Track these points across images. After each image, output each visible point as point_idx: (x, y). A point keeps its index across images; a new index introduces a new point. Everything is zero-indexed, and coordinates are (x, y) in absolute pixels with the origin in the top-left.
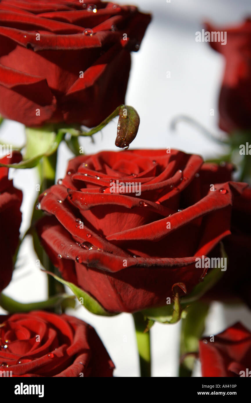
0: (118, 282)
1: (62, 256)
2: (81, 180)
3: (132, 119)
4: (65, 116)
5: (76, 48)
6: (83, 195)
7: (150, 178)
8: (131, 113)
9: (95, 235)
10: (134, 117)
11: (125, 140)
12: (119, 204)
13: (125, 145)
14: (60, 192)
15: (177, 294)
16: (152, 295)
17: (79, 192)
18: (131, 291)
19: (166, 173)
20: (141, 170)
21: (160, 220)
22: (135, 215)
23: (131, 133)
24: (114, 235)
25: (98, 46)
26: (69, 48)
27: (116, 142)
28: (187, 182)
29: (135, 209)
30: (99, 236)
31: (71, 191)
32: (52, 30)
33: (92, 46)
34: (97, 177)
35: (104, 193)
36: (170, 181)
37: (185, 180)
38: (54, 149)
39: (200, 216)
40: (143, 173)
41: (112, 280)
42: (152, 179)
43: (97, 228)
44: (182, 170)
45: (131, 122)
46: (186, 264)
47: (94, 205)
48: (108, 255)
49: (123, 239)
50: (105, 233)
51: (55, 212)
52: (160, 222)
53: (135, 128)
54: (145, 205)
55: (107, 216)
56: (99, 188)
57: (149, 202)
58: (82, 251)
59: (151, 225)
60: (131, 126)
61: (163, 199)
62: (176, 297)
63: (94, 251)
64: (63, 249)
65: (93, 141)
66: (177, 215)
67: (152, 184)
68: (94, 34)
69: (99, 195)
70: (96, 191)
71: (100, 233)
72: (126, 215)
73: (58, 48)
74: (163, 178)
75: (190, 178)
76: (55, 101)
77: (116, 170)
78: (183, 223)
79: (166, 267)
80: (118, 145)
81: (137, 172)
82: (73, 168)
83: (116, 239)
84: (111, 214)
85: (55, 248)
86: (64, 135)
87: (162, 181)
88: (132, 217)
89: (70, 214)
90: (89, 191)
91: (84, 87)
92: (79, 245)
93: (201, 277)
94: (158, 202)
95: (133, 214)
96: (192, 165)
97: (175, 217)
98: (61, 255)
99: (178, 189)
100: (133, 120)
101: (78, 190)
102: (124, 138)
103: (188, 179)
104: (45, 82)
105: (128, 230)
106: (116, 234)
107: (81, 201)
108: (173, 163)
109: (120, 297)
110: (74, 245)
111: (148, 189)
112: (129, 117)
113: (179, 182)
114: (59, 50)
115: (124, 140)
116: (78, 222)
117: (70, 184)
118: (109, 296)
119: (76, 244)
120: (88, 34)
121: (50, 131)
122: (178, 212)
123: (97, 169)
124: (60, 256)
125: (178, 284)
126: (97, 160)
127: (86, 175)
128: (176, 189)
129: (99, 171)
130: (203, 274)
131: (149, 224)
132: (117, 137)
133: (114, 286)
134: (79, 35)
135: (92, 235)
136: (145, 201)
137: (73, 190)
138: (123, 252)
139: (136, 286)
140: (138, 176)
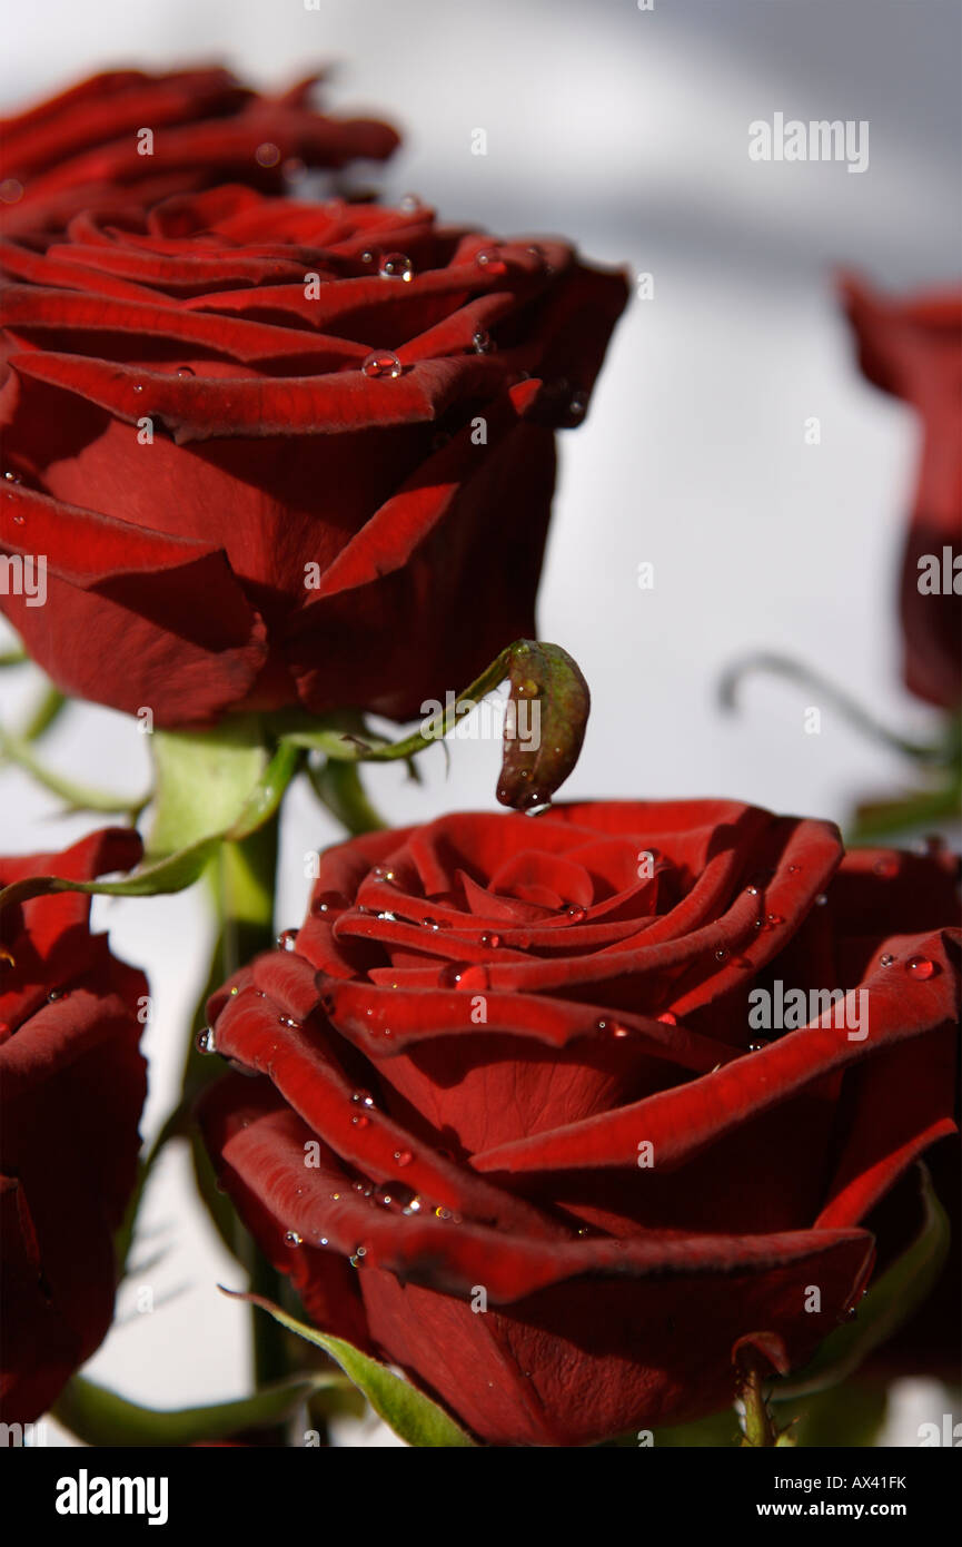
0: (523, 1331)
1: (300, 1237)
2: (367, 936)
3: (560, 698)
4: (303, 685)
5: (336, 428)
6: (377, 1000)
7: (637, 922)
8: (556, 674)
9: (427, 1154)
10: (566, 690)
11: (536, 781)
12: (517, 1030)
13: (535, 797)
14: (289, 983)
15: (753, 1374)
16: (654, 1378)
17: (361, 985)
18: (572, 1367)
19: (696, 899)
20: (603, 890)
21: (679, 1089)
22: (583, 1069)
23: (556, 753)
24: (499, 1151)
25: (423, 418)
26: (311, 429)
27: (500, 789)
28: (779, 932)
29: (579, 1049)
30: (443, 1155)
31: (329, 982)
32: (244, 358)
33: (398, 419)
34: (431, 922)
35: (458, 989)
36: (711, 931)
37: (773, 927)
38: (263, 810)
39: (834, 1068)
40: (610, 904)
41: (500, 1324)
42: (646, 926)
43: (436, 1122)
44: (762, 888)
45: (558, 711)
46: (783, 1259)
47: (418, 1036)
48: (479, 1233)
49: (537, 1166)
50: (467, 1143)
51: (270, 1064)
52: (678, 1095)
53: (571, 733)
54: (621, 1033)
55: (473, 1076)
56: (439, 968)
57: (633, 1019)
58: (376, 1220)
59: (643, 1107)
60: (557, 726)
61: (685, 1005)
62: (749, 1385)
63: (422, 1221)
64: (305, 1208)
65: (414, 774)
66: (746, 1064)
67: (645, 949)
68: (406, 370)
69: (441, 997)
70: (425, 979)
71: (447, 1143)
72: (545, 1069)
73: (266, 429)
74: (684, 924)
75: (790, 918)
76: (260, 631)
77: (506, 893)
78: (767, 1097)
79: (706, 1276)
80: (508, 798)
81: (585, 899)
82: (337, 885)
83: (506, 1166)
84: (489, 1068)
85: (274, 1204)
86: (303, 754)
87: (683, 934)
88: (571, 1078)
89: (329, 1073)
90: (400, 979)
91: (372, 576)
92: (367, 1194)
93: (845, 1307)
94: (667, 1018)
95: (573, 1068)
96: (798, 865)
97: (734, 1074)
98: (297, 1232)
99: (747, 964)
100: (563, 701)
101: (355, 979)
102: (531, 771)
103: (783, 921)
104: (220, 558)
105: (556, 1131)
106: (512, 1145)
107: (369, 1021)
108: (726, 858)
109: (531, 1390)
110: (349, 1196)
111: (631, 968)
112: (548, 691)
113: (748, 936)
114: (270, 438)
115: (531, 779)
116: (361, 1102)
117: (329, 953)
118: (491, 1385)
119: (355, 1191)
120: (383, 371)
121: (249, 742)
122: (749, 1051)
123: (428, 892)
124: (295, 1236)
125: (753, 1337)
126: (430, 852)
127: (388, 916)
128: (738, 961)
129: (436, 898)
130: (851, 1296)
131: (636, 1106)
132: (503, 771)
133: (506, 1348)
134: (347, 376)
135: (414, 1157)
136: (617, 1015)
137: (339, 977)
138: (536, 1218)
139: (594, 1346)
140: (591, 916)
